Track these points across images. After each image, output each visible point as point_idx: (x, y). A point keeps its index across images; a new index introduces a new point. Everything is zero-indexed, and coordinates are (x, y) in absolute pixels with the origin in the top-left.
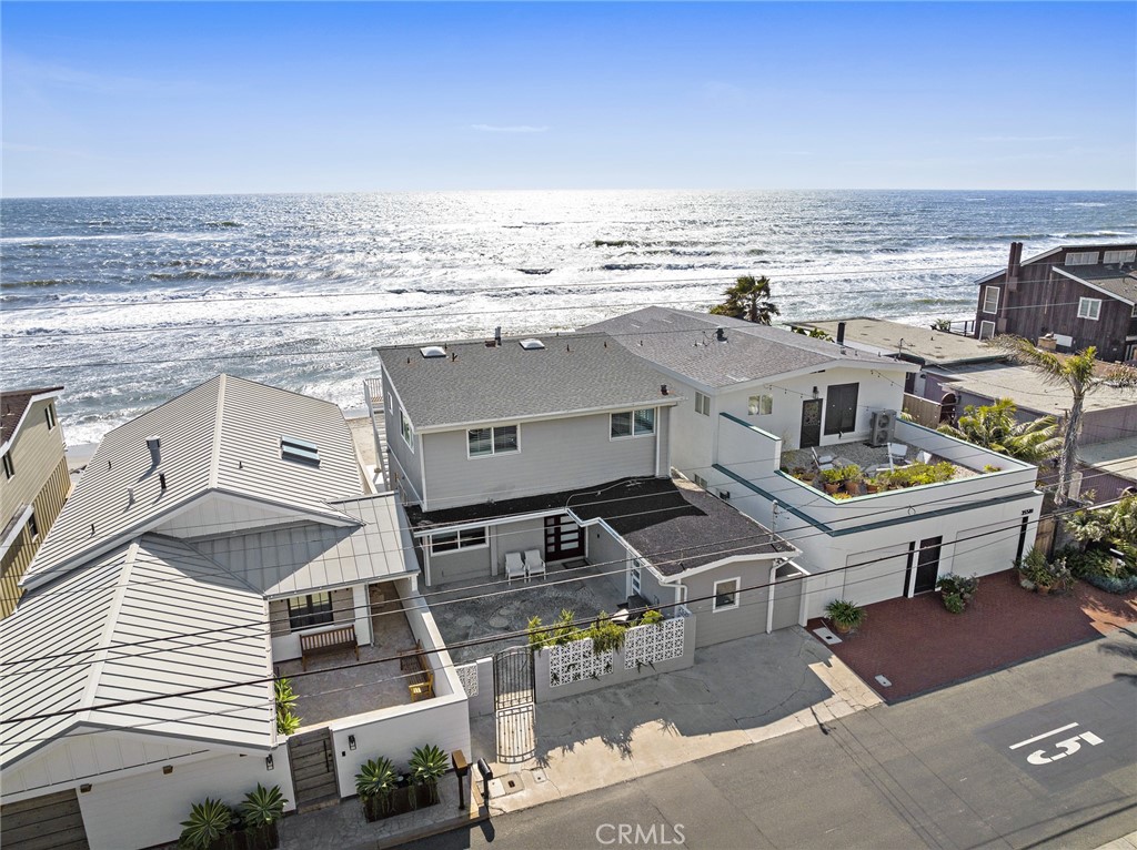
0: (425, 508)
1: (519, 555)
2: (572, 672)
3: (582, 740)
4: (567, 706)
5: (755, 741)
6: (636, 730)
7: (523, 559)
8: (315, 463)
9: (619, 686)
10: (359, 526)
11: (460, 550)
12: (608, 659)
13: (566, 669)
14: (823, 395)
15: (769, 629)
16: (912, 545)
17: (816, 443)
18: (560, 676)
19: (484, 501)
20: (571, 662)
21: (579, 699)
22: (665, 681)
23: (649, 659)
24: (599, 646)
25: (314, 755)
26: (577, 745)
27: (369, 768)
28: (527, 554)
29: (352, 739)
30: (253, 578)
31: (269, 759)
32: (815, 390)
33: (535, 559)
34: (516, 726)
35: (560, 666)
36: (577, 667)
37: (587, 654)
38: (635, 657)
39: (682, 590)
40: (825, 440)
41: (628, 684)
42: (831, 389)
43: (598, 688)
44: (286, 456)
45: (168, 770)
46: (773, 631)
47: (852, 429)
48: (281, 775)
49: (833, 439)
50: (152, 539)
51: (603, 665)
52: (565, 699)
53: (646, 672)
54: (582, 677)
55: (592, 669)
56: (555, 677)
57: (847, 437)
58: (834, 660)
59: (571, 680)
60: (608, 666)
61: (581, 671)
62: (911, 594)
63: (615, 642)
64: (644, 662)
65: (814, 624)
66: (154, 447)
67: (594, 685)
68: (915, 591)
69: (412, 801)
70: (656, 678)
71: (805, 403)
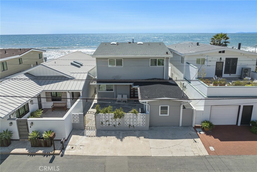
0: (97, 79)
1: (121, 95)
2: (107, 123)
5: (152, 156)
7: (122, 96)
8: (79, 67)
9: (122, 131)
10: (74, 78)
11: (106, 91)
12: (119, 122)
13: (106, 121)
14: (224, 60)
16: (240, 106)
17: (221, 76)
18: (104, 123)
19: (113, 79)
20: (107, 120)
21: (109, 132)
23: (133, 125)
24: (115, 117)
25: (23, 126)
28: (124, 96)
29: (32, 124)
31: (12, 123)
32: (221, 59)
35: (104, 120)
36: (109, 122)
37: (112, 118)
38: (128, 123)
39: (148, 106)
40: (224, 75)
41: (126, 131)
42: (227, 59)
43: (115, 130)
44: (72, 64)
46: (182, 126)
47: (235, 73)
48: (15, 129)
49: (228, 76)
51: (118, 123)
52: (105, 130)
53: (131, 128)
54: (111, 125)
55: (114, 123)
56: (102, 123)
57: (232, 76)
59: (107, 125)
60: (119, 124)
61: (111, 123)
62: (239, 124)
63: (121, 116)
64: (132, 125)
65: (197, 126)
67: (114, 128)
68: (241, 124)
69: (43, 144)
70: (135, 131)
71: (217, 62)
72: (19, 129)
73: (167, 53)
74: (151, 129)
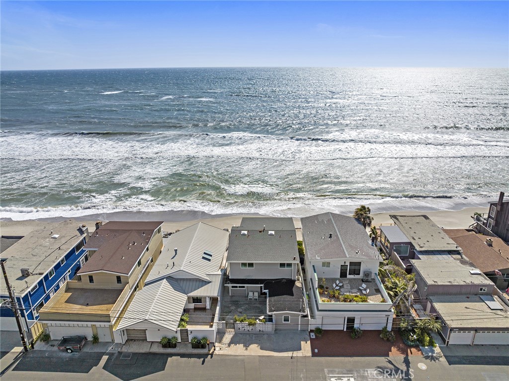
0: (230, 278)
3: (239, 344)
4: (240, 335)
5: (275, 355)
6: (251, 345)
7: (253, 294)
8: (209, 260)
9: (255, 334)
10: (211, 282)
11: (238, 288)
14: (348, 264)
15: (299, 329)
16: (345, 317)
17: (346, 277)
18: (241, 329)
19: (245, 278)
20: (243, 326)
22: (265, 336)
23: (263, 330)
24: (250, 324)
25: (185, 333)
26: (238, 345)
27: (195, 338)
29: (191, 332)
30: (186, 291)
31: (176, 332)
32: (345, 262)
33: (256, 294)
34: (228, 337)
35: (241, 327)
36: (245, 328)
37: (247, 326)
38: (259, 329)
39: (274, 316)
40: (348, 276)
41: (257, 334)
42: (351, 263)
43: (248, 333)
44: (204, 258)
45: (159, 330)
46: (301, 330)
47: (359, 274)
48: (179, 336)
49: (352, 276)
50: (169, 278)
51: (251, 329)
52: (241, 334)
53: (261, 333)
54: (245, 330)
55: (248, 329)
56: (239, 329)
57: (356, 277)
58: (309, 342)
59: (243, 330)
62: (345, 330)
63: (253, 324)
64: (261, 330)
65: (312, 331)
66: (176, 251)
67: (248, 332)
68: (347, 329)
69: (200, 347)
70: (264, 334)
71: (341, 266)
72: (181, 335)
73: (295, 259)
74: (276, 333)
